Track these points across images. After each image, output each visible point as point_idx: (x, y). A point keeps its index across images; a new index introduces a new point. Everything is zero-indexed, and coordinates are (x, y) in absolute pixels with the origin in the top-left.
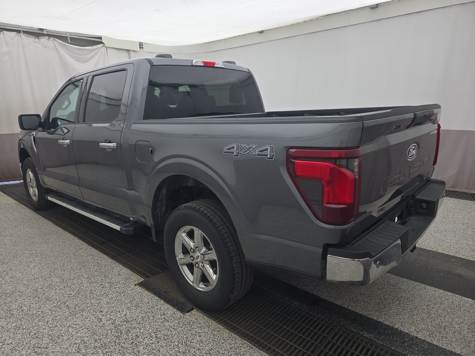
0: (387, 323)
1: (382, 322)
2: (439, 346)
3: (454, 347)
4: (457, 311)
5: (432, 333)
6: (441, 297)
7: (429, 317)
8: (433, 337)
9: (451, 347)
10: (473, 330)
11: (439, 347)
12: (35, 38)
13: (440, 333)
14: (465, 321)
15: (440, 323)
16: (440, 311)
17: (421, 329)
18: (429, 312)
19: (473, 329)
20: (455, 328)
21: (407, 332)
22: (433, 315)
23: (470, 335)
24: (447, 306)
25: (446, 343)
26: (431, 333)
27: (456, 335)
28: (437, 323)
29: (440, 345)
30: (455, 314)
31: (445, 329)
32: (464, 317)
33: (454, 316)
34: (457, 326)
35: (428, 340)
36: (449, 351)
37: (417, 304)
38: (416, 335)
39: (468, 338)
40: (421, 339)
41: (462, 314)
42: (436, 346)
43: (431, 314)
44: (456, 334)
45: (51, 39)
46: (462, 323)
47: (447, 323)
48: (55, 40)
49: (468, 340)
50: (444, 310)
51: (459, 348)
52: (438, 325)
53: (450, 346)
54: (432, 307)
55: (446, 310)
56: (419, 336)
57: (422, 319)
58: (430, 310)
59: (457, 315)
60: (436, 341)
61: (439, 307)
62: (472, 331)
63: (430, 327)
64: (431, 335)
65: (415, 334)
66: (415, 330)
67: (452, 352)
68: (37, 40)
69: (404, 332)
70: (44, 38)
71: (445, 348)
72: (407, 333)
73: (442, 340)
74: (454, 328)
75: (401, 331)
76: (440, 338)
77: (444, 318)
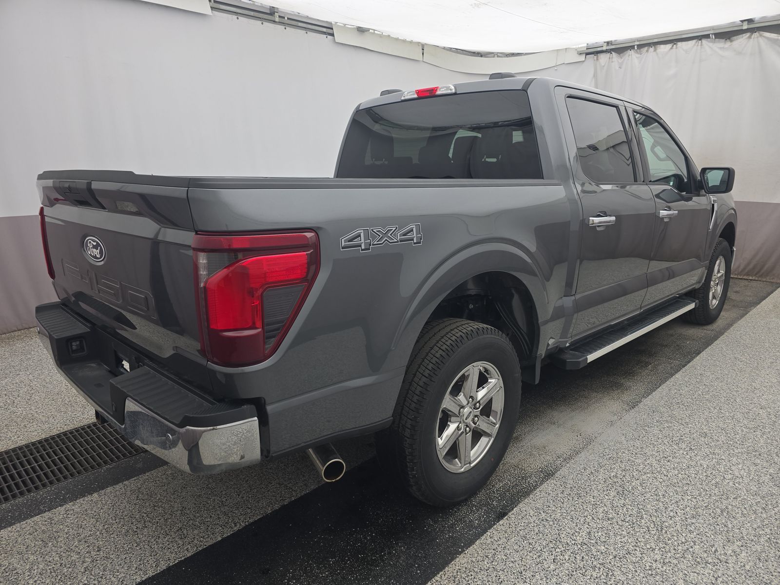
0: (109, 489)
1: (114, 486)
2: (30, 519)
3: (11, 532)
4: (53, 580)
5: (51, 523)
6: (100, 579)
7: (78, 536)
8: (46, 521)
9: (15, 529)
10: (7, 572)
11: (27, 518)
12: (725, 42)
13: (44, 532)
14: (29, 576)
15: (55, 542)
16: (75, 557)
17: (68, 516)
18: (85, 542)
19: (7, 574)
20: (33, 554)
21: (78, 501)
22: (76, 543)
23: (6, 563)
24: (75, 575)
25: (24, 528)
26: (53, 522)
27: (22, 546)
28: (60, 540)
29: (29, 521)
30: (51, 572)
31: (42, 540)
32: (35, 581)
33: (49, 569)
34: (32, 558)
35: (47, 513)
36: (14, 524)
37: (114, 538)
38: (65, 506)
39: (5, 557)
40: (55, 509)
41: (42, 582)
42: (32, 517)
43: (80, 543)
44: (23, 548)
45: (756, 35)
46: (30, 570)
47: (48, 549)
48: (761, 36)
49: (3, 555)
50: (73, 564)
51: (5, 536)
52: (55, 538)
53: (18, 529)
54: (92, 553)
55: (70, 568)
56: (61, 509)
57: (81, 527)
58: (88, 547)
59: (49, 574)
60: (39, 520)
61: (84, 562)
62: (7, 570)
63: (61, 527)
64: (51, 521)
65: (68, 506)
66: (73, 510)
67: (10, 526)
68: (728, 44)
69: (80, 498)
70: (742, 37)
71: (22, 523)
72: (75, 500)
73: (32, 527)
74: (33, 552)
75: (84, 496)
76: (37, 527)
77: (59, 553)
